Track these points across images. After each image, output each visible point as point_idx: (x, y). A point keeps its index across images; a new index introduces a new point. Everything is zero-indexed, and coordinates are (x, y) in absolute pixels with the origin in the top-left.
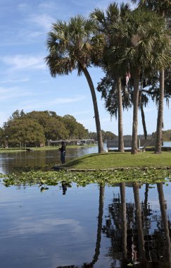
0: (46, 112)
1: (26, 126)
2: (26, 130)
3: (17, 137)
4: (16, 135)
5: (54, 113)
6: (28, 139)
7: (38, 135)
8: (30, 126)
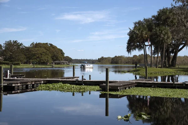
0: (47, 44)
1: (41, 52)
2: (41, 54)
3: (36, 58)
4: (35, 57)
5: (51, 45)
6: (43, 60)
7: (48, 58)
8: (44, 52)
